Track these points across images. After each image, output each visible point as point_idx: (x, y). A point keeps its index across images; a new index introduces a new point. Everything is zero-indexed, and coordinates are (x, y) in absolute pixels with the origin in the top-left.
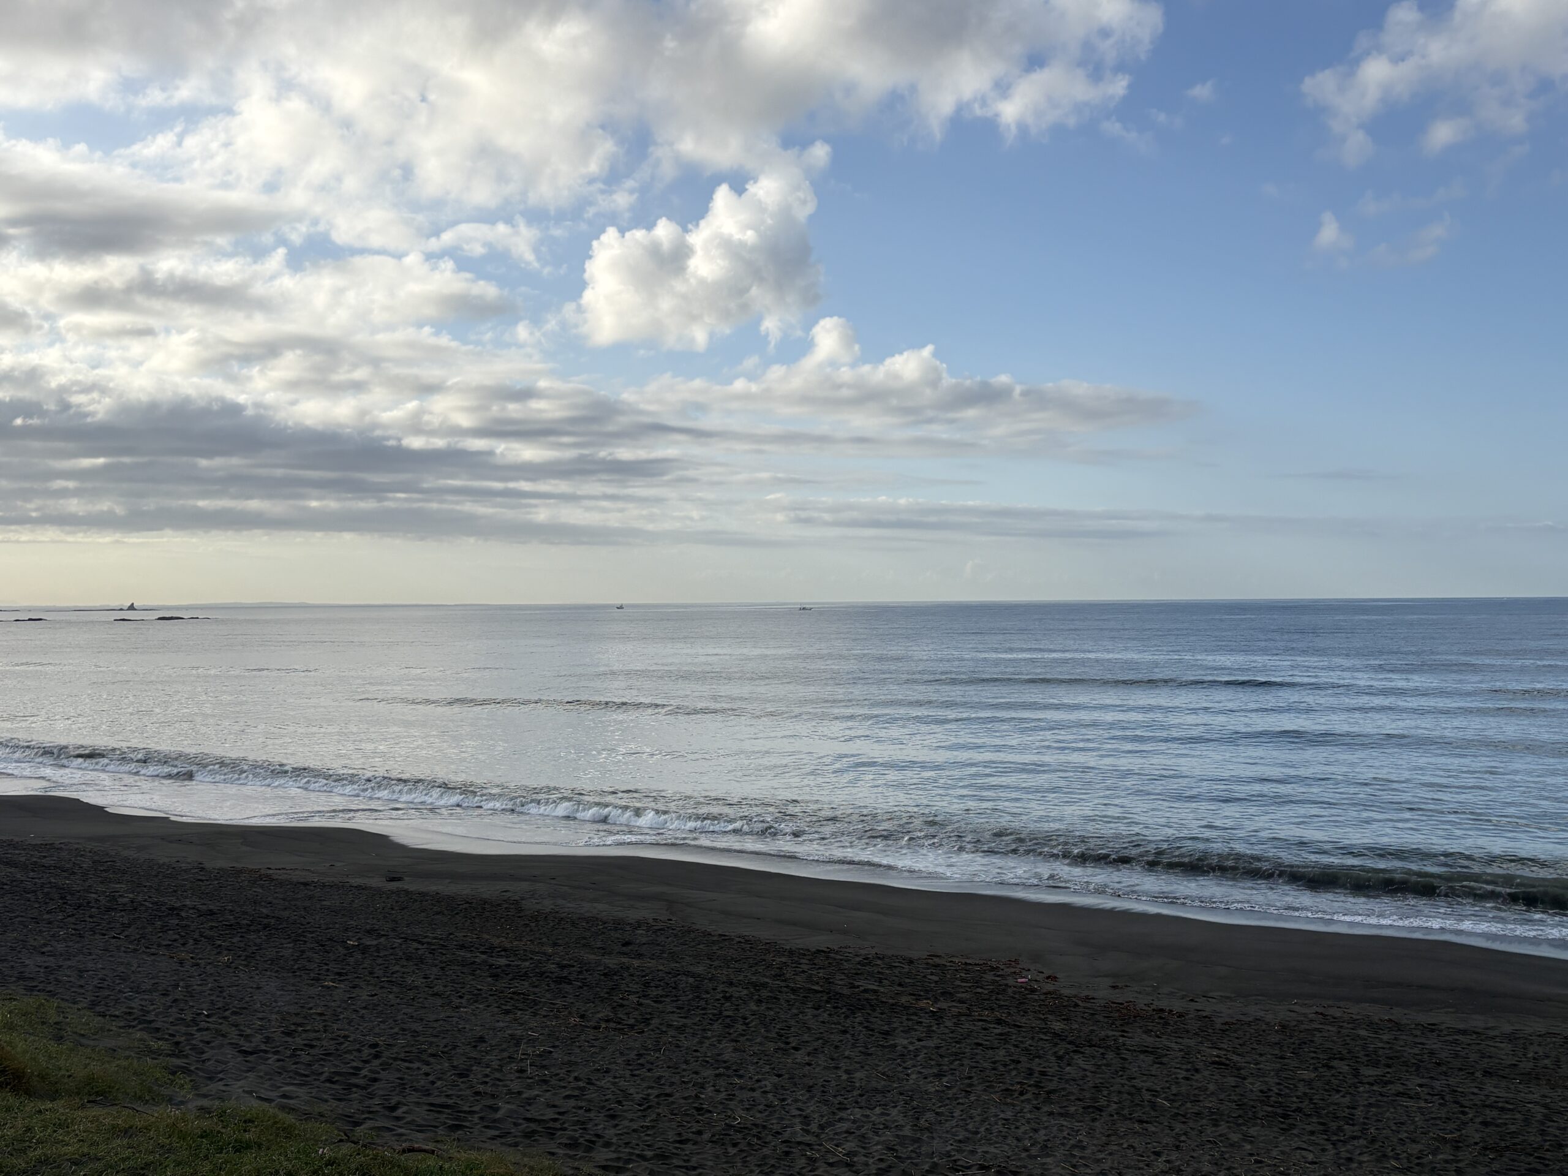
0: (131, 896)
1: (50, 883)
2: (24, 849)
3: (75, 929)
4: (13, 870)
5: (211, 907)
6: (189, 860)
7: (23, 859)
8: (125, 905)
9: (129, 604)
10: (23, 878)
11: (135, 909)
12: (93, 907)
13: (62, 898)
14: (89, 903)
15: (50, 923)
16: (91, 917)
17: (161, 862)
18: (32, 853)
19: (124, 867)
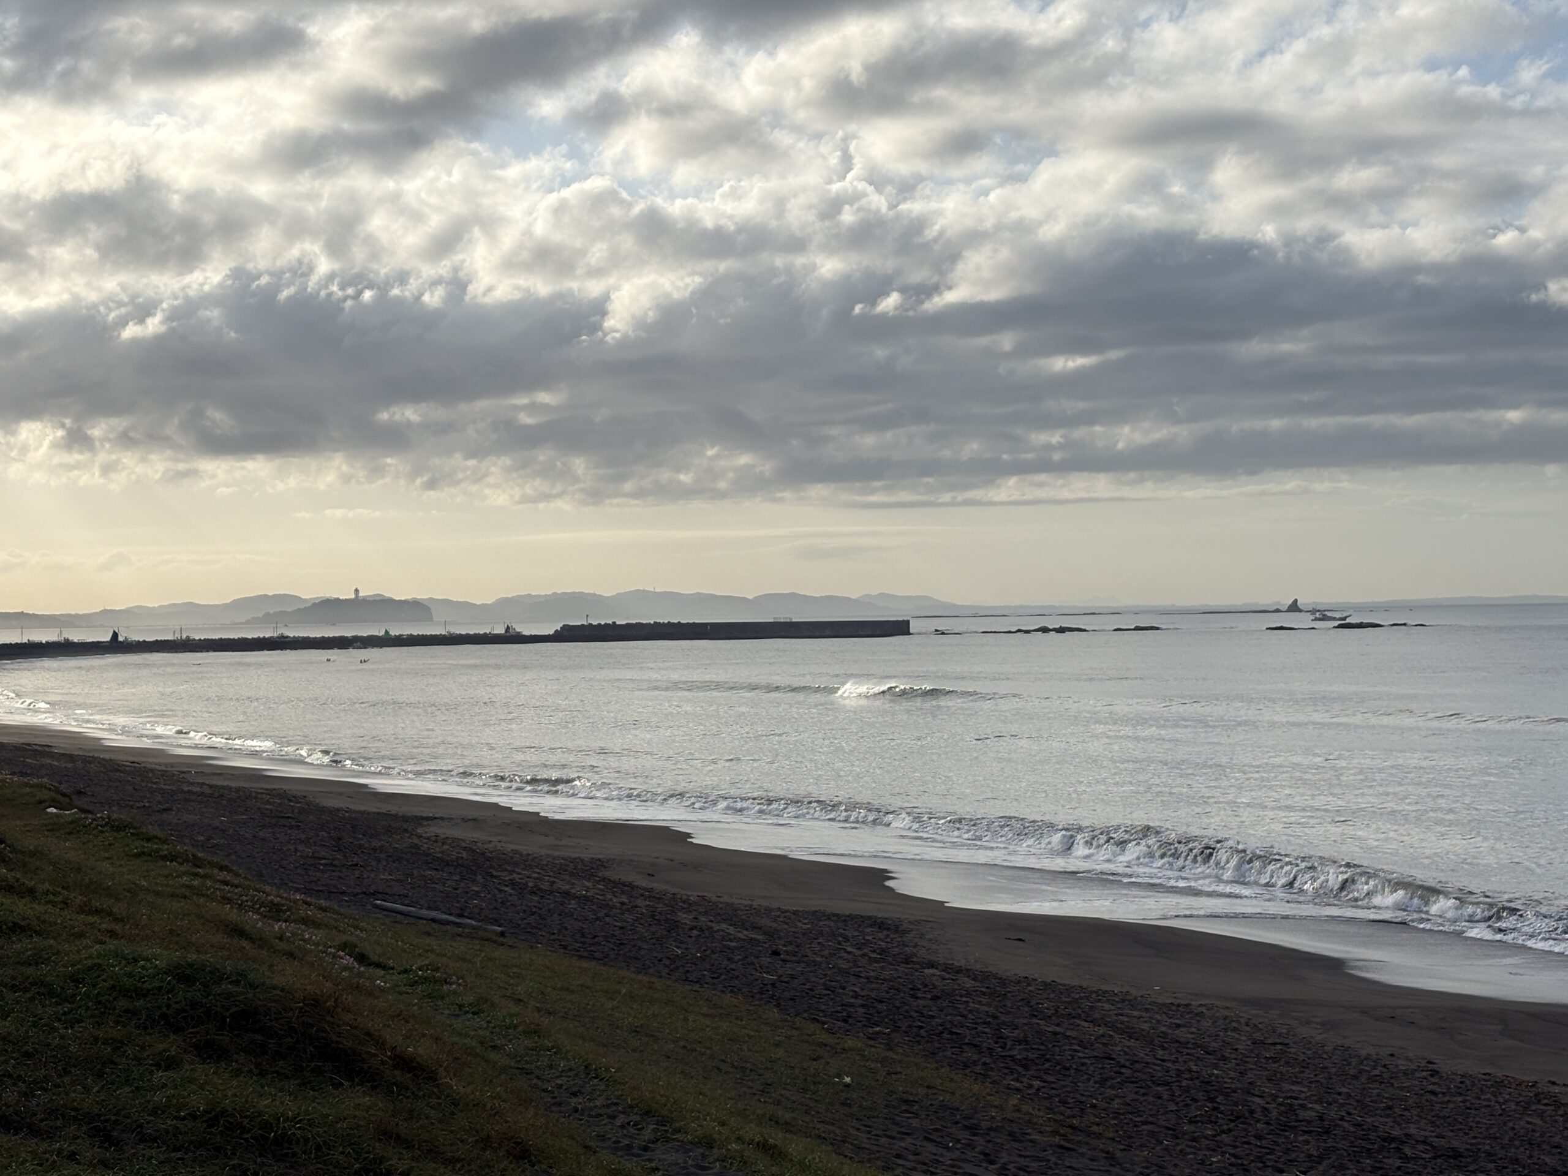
0: (1318, 1107)
1: (1190, 1071)
2: (1147, 1010)
3: (1235, 1156)
4: (1132, 1043)
5: (1455, 1144)
6: (1410, 1055)
7: (1146, 1026)
8: (1309, 1122)
9: (1290, 602)
10: (1148, 1059)
11: (1327, 1132)
12: (1258, 1121)
13: (1212, 1100)
14: (1252, 1112)
15: (1194, 1140)
16: (1258, 1137)
17: (1363, 1053)
18: (1157, 1016)
19: (1302, 1057)
